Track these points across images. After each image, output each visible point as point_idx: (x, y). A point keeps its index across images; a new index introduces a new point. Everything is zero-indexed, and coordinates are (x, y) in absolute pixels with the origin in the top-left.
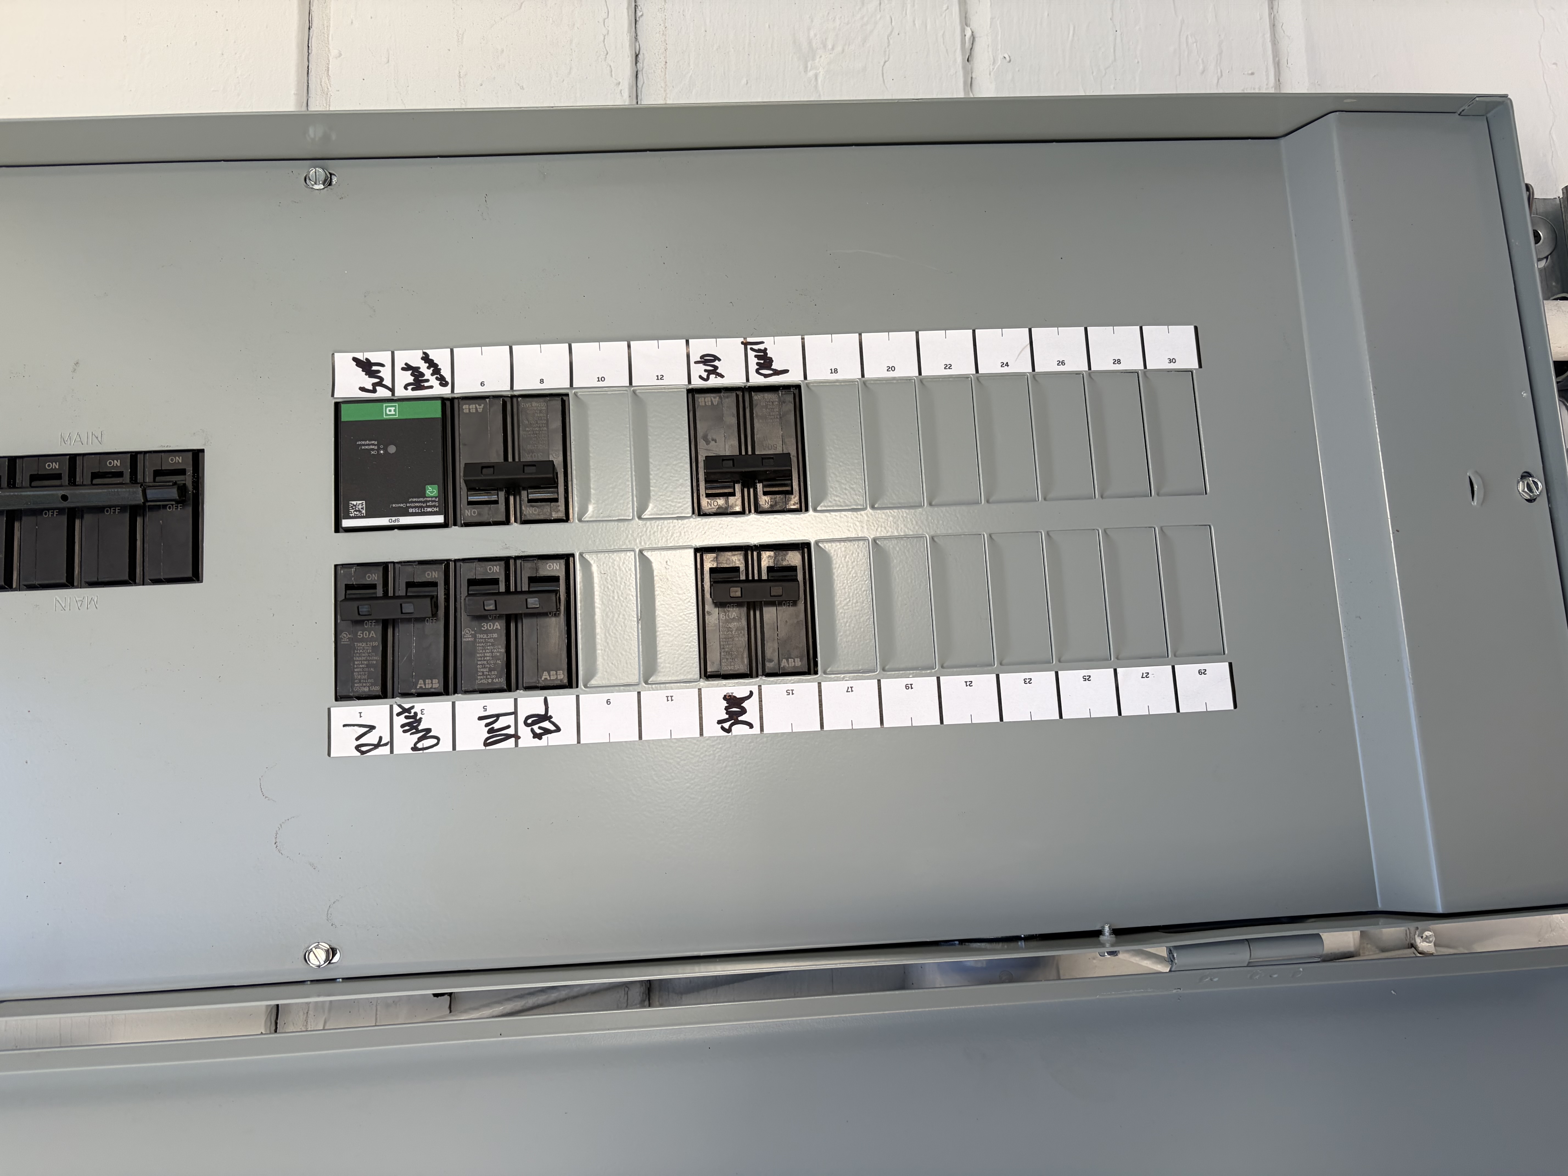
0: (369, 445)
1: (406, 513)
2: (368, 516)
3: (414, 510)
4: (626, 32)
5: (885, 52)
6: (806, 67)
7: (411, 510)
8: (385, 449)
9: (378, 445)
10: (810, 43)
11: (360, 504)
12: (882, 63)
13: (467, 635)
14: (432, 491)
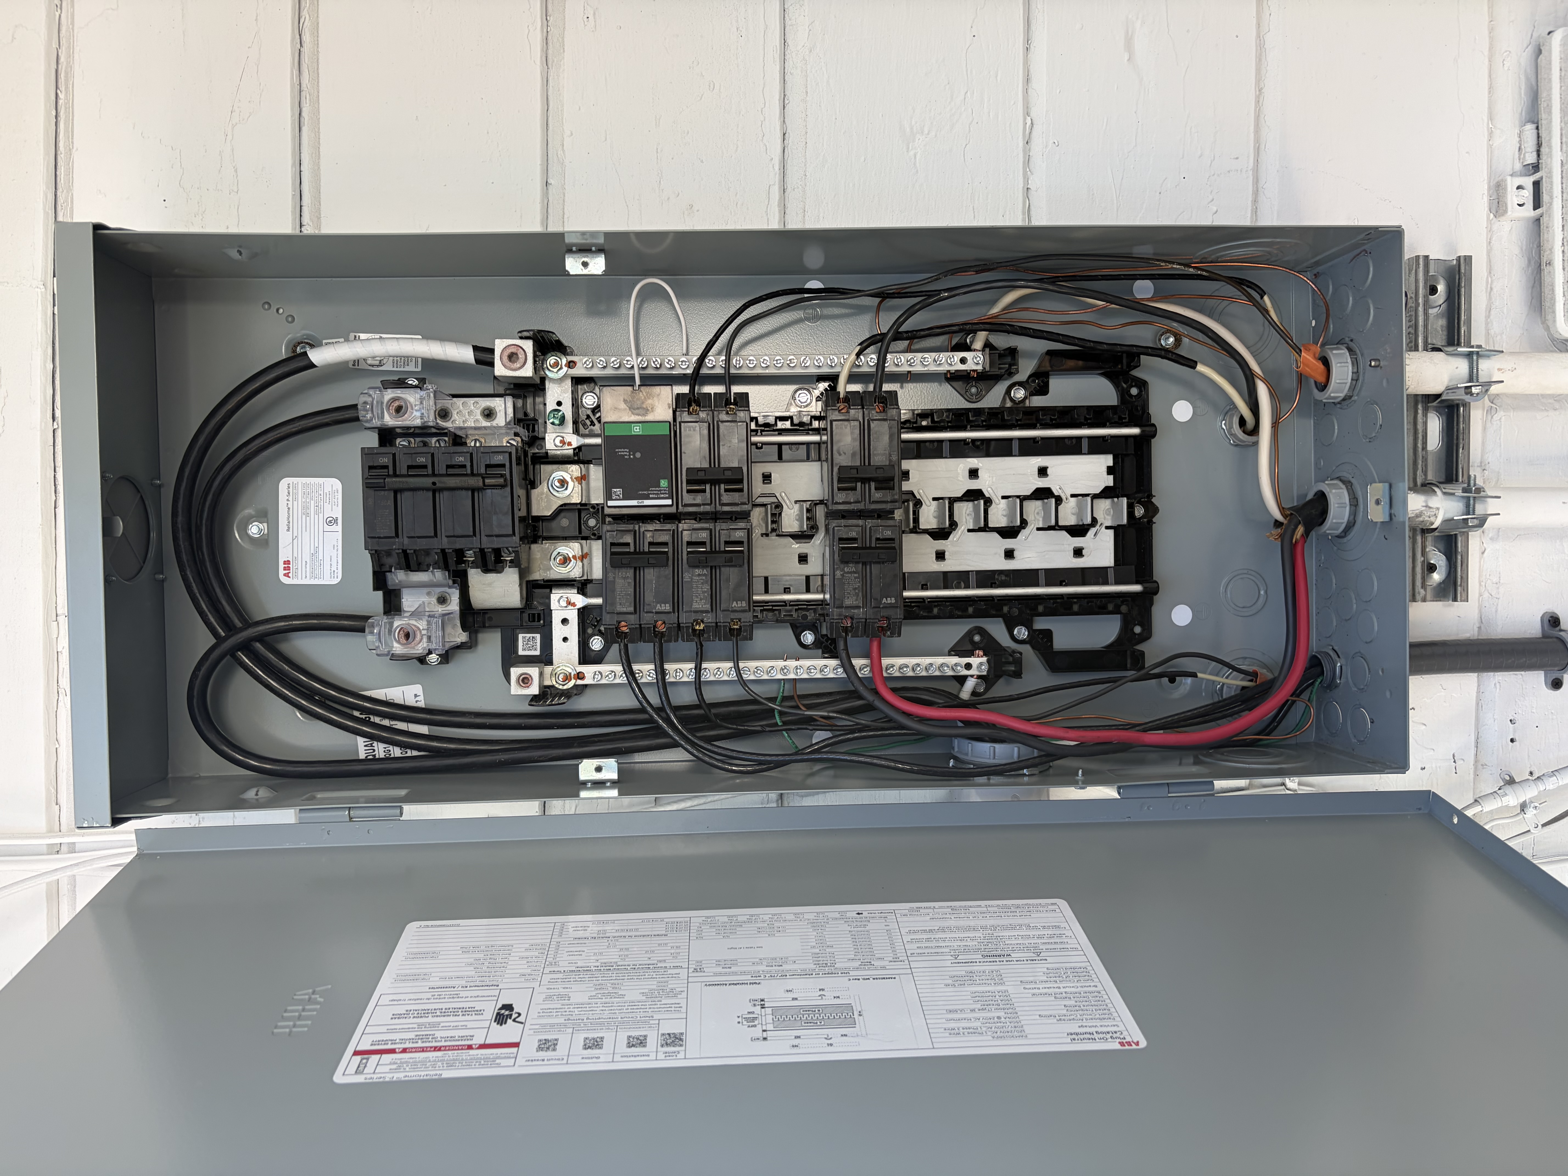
0: (624, 452)
1: (648, 498)
2: (624, 499)
3: (653, 496)
4: (777, 119)
5: (966, 137)
6: (908, 148)
7: (651, 496)
8: (634, 455)
9: (629, 452)
10: (912, 129)
11: (619, 491)
12: (964, 146)
13: (687, 577)
14: (664, 483)
